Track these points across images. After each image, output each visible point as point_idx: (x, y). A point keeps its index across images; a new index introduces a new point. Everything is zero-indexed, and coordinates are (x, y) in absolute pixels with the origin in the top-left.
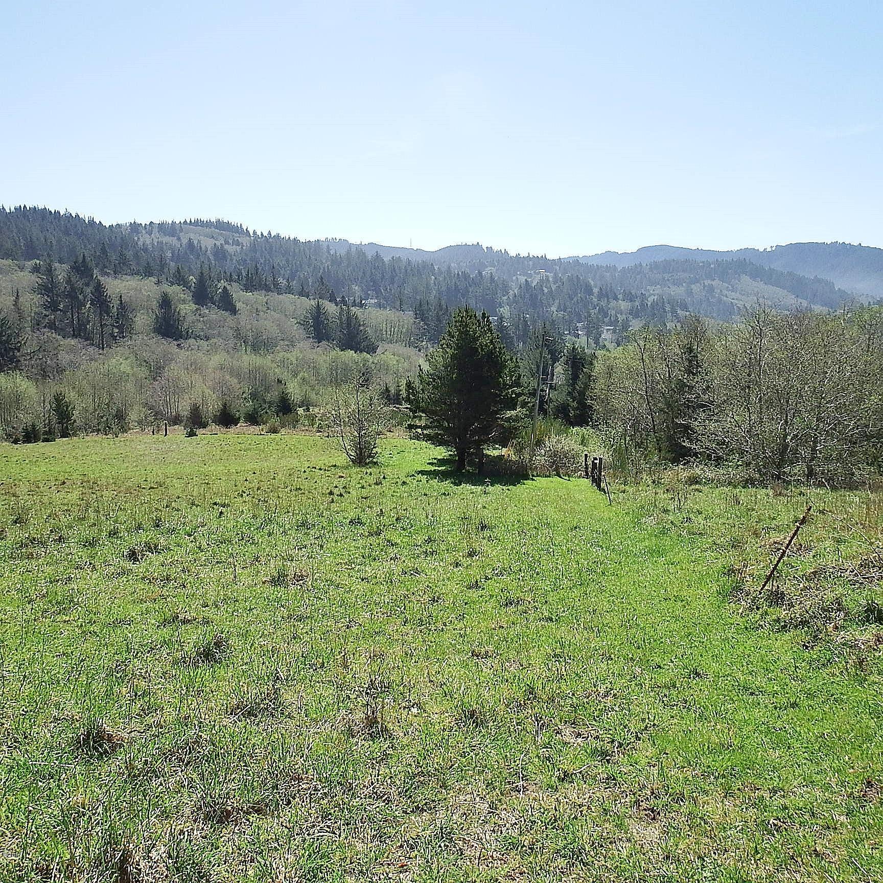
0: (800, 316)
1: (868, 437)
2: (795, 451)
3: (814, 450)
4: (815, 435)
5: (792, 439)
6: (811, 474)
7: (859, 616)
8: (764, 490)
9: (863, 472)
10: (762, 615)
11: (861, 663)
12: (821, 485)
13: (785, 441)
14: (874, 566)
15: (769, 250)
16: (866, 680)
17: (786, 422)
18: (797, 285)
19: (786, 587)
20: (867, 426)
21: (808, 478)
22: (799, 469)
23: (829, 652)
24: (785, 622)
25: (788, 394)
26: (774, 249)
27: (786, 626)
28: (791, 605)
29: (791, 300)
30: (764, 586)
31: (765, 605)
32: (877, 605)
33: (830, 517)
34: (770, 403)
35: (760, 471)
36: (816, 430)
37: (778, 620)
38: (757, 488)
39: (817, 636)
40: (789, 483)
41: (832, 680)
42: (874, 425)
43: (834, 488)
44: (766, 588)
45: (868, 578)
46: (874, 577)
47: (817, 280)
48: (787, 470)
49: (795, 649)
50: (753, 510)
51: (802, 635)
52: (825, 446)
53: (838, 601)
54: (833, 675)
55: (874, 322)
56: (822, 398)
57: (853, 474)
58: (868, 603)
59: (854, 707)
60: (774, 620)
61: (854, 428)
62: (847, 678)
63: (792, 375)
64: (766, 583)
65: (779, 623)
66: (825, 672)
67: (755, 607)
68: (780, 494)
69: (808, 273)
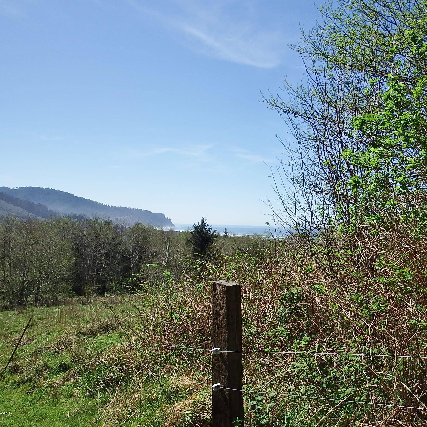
0: (30, 222)
1: (64, 280)
2: (29, 290)
3: (38, 288)
4: (39, 280)
5: (27, 283)
6: (37, 300)
7: (56, 370)
8: (13, 311)
9: (61, 297)
10: (6, 382)
11: (55, 394)
12: (42, 305)
13: (23, 284)
14: (64, 343)
15: (15, 188)
16: (58, 402)
17: (24, 275)
18: (30, 207)
19: (19, 363)
20: (63, 274)
21: (36, 302)
22: (31, 298)
23: (41, 393)
24: (19, 382)
25: (25, 261)
26: (18, 188)
27: (19, 384)
28: (22, 372)
29: (26, 214)
30: (8, 365)
31: (8, 375)
32: (64, 362)
33: (44, 321)
34: (15, 266)
35: (10, 301)
36: (39, 278)
37: (15, 382)
38: (9, 310)
39: (34, 386)
40: (26, 306)
41: (42, 408)
42: (66, 274)
43: (48, 306)
44: (9, 366)
45: (61, 349)
46: (63, 348)
47: (39, 205)
48: (25, 299)
49: (23, 396)
50: (6, 323)
51: (27, 387)
52: (44, 286)
53: (46, 365)
54: (42, 404)
55: (65, 226)
56: (42, 262)
57: (57, 298)
58: (60, 362)
59: (52, 418)
60: (13, 383)
61: (57, 276)
62: (49, 404)
63: (26, 251)
64: (9, 363)
65: (16, 384)
66: (37, 405)
67: (2, 378)
68: (21, 313)
69: (35, 201)
